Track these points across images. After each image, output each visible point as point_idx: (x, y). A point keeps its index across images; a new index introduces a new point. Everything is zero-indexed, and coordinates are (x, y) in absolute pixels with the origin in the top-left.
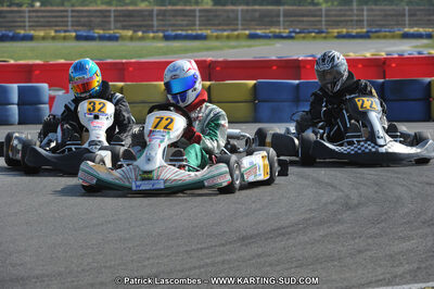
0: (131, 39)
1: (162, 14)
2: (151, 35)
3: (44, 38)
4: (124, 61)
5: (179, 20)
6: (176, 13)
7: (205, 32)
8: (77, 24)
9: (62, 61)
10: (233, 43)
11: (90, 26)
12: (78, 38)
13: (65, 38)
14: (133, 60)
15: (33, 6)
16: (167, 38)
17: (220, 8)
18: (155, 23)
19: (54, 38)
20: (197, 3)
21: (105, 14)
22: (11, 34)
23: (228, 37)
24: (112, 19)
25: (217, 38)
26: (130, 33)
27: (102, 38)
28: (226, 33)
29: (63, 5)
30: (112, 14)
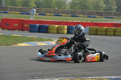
0: (99, 17)
1: (105, 13)
2: (103, 17)
3: (81, 17)
4: (98, 22)
5: (109, 14)
6: (108, 13)
7: (114, 17)
8: (88, 14)
9: (85, 22)
10: (119, 19)
11: (90, 15)
12: (88, 17)
13: (85, 17)
14: (99, 22)
15: (79, 10)
16: (106, 18)
17: (117, 12)
18: (104, 14)
19: (83, 17)
20: (112, 11)
21: (93, 12)
22: (74, 15)
23: (119, 18)
24: (95, 13)
25: (116, 18)
26: (98, 16)
27: (93, 17)
28: (118, 17)
29: (85, 10)
30: (95, 12)
